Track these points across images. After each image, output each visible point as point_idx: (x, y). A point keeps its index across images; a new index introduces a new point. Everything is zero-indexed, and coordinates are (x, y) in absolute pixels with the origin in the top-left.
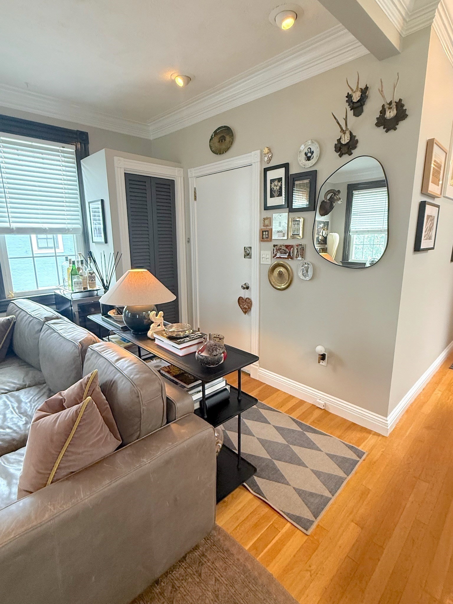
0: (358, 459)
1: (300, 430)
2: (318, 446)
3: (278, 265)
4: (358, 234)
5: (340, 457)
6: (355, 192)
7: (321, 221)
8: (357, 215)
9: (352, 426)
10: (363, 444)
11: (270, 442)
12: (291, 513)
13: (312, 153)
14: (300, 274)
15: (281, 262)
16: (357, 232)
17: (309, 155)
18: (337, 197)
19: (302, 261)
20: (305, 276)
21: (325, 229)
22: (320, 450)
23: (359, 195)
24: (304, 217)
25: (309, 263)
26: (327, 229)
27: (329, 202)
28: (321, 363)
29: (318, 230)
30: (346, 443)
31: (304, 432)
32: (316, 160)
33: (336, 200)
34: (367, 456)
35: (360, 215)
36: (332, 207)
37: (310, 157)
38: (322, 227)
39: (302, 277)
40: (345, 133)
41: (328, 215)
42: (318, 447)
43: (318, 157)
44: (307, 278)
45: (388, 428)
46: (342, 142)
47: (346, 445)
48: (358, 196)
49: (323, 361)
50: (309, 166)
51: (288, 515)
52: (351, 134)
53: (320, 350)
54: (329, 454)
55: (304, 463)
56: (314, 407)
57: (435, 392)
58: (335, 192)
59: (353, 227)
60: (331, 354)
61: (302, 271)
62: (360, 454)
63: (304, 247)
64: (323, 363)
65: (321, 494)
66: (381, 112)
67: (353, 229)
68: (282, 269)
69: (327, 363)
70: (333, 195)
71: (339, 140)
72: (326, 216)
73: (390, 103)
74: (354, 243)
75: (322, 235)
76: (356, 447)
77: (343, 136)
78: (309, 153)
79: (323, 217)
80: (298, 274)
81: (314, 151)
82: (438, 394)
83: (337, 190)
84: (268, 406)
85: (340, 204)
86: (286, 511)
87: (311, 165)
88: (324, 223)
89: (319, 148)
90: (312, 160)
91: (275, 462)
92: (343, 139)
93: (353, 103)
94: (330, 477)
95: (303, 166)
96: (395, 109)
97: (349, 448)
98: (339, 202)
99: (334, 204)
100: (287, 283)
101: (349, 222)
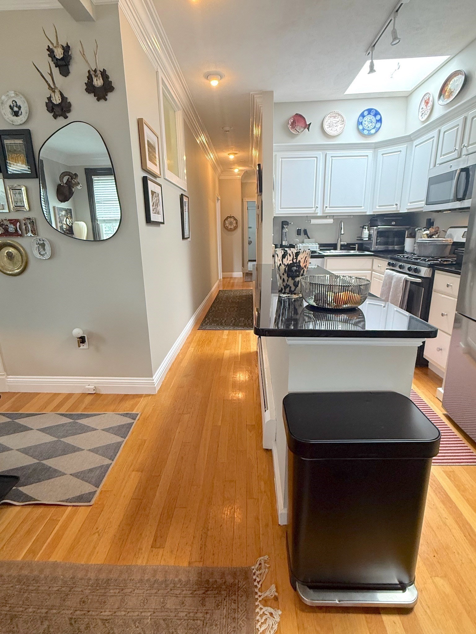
0: (133, 421)
1: (71, 421)
2: (93, 426)
3: (4, 245)
4: (106, 223)
5: (116, 427)
6: (95, 178)
7: (61, 208)
8: (102, 203)
9: (125, 397)
10: (136, 408)
11: (36, 446)
12: (71, 497)
13: (19, 107)
14: (36, 253)
15: (8, 241)
16: (104, 220)
17: (16, 109)
18: (75, 180)
19: (35, 238)
20: (43, 255)
21: (69, 218)
22: (96, 430)
23: (99, 181)
24: (26, 185)
25: (44, 239)
26: (71, 217)
27: (67, 186)
28: (81, 347)
29: (59, 218)
30: (121, 413)
31: (77, 421)
32: (26, 117)
33: (74, 185)
34: (141, 415)
35: (104, 203)
36: (71, 194)
37: (18, 112)
38: (65, 215)
39: (38, 256)
40: (54, 92)
41: (68, 201)
42: (93, 428)
43: (27, 114)
44: (46, 257)
45: (155, 386)
46: (53, 101)
47: (121, 415)
48: (98, 183)
49: (83, 344)
50: (19, 124)
51: (67, 501)
52: (61, 94)
53: (78, 332)
54: (105, 429)
55: (79, 448)
56: (84, 395)
57: (189, 349)
58: (72, 175)
59: (100, 216)
60: (91, 334)
61: (38, 249)
62: (134, 417)
63: (34, 221)
64: (84, 347)
65: (101, 465)
66: (88, 77)
67: (100, 217)
68: (11, 250)
69: (89, 345)
70: (70, 178)
71: (49, 99)
72: (66, 202)
73: (95, 71)
74: (104, 232)
75: (65, 223)
76: (131, 412)
77: (53, 95)
78: (15, 107)
79: (63, 203)
80: (34, 253)
81: (21, 106)
82: (191, 349)
83: (74, 173)
84: (27, 414)
85: (80, 188)
86: (64, 499)
87: (21, 123)
88: (66, 210)
89: (25, 101)
90: (21, 117)
91: (44, 462)
92: (54, 97)
93: (57, 59)
94: (108, 447)
95: (11, 122)
96: (101, 78)
97: (123, 416)
98: (79, 187)
99: (73, 189)
100: (21, 266)
101: (94, 211)
